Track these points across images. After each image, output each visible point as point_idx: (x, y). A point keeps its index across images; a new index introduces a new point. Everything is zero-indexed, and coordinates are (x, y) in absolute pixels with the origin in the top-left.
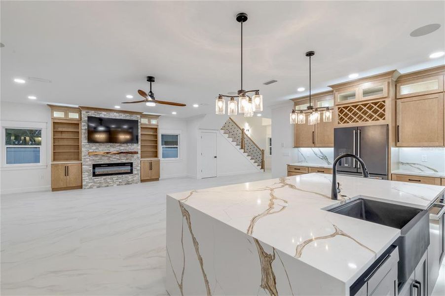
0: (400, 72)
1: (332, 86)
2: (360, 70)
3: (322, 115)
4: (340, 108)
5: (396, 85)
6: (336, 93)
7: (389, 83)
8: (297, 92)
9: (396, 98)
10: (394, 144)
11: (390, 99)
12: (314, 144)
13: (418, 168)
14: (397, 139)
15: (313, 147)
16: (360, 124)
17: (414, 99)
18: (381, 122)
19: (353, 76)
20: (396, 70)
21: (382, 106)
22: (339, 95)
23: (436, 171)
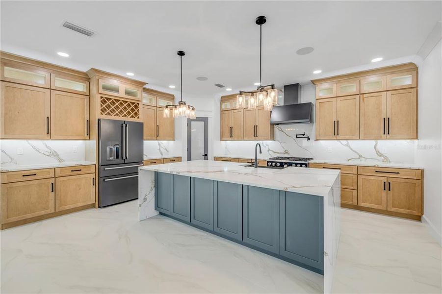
1: (96, 70)
12: (48, 135)
15: (47, 139)
20: (147, 84)
21: (136, 107)
22: (102, 83)
23: (146, 156)
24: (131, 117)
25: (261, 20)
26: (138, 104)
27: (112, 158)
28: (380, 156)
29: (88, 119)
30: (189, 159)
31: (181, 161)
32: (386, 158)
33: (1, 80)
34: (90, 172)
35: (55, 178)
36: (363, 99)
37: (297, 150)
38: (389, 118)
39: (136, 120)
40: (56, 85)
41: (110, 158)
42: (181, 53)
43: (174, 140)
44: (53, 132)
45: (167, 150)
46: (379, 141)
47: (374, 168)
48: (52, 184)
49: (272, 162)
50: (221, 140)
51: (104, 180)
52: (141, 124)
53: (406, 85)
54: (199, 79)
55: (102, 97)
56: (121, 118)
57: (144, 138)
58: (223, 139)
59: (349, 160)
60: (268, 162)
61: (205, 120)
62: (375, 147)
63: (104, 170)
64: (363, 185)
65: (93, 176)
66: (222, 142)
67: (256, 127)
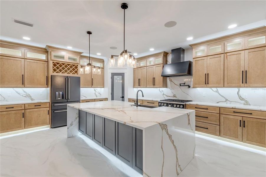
11: (80, 65)
12: (23, 85)
20: (83, 53)
21: (76, 67)
22: (53, 54)
23: (86, 97)
24: (73, 74)
25: (124, 6)
26: (77, 66)
27: (60, 99)
28: (242, 100)
29: (47, 76)
30: (113, 99)
31: (107, 100)
32: (246, 101)
33: (1, 56)
34: (46, 106)
35: (25, 109)
36: (227, 57)
37: (181, 94)
38: (246, 71)
39: (76, 75)
40: (28, 57)
41: (59, 99)
42: (89, 33)
43: (104, 87)
44: (26, 83)
45: (100, 94)
46: (241, 89)
47: (232, 109)
48: (23, 113)
49: (161, 103)
50: (134, 88)
51: (54, 112)
52: (79, 78)
53: (260, 44)
54: (111, 48)
55: (53, 62)
56: (66, 74)
57: (81, 86)
58: (135, 87)
59: (218, 103)
60: (159, 103)
61: (122, 75)
62: (238, 93)
63: (54, 105)
64: (224, 122)
65: (48, 109)
66: (134, 89)
67: (154, 78)
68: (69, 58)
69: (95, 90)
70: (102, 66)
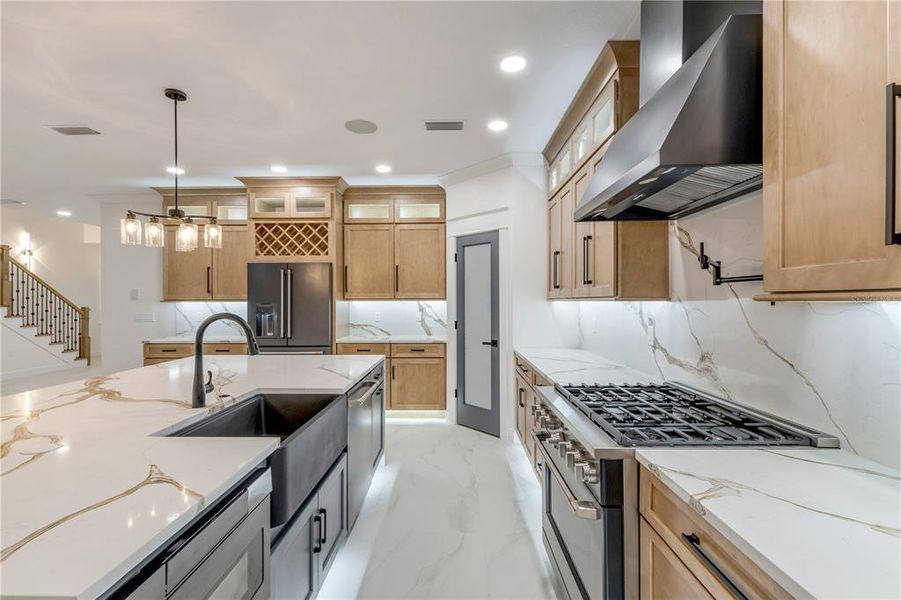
0: (347, 181)
1: (242, 179)
2: (289, 162)
3: (201, 232)
4: (259, 224)
5: (343, 203)
6: (252, 195)
7: (332, 194)
8: (164, 175)
9: (344, 223)
10: (341, 294)
11: (334, 222)
12: (210, 293)
13: (371, 332)
14: (345, 288)
15: (209, 300)
16: (293, 258)
17: (365, 227)
18: (322, 258)
19: (279, 170)
20: (340, 178)
21: (323, 232)
22: (255, 199)
23: (389, 334)
24: (298, 253)
26: (326, 224)
39: (320, 258)
42: (176, 95)
43: (445, 298)
44: (215, 288)
50: (548, 299)
56: (291, 258)
61: (493, 239)
67: (587, 241)
68: (302, 205)
69: (421, 309)
70: (438, 216)
